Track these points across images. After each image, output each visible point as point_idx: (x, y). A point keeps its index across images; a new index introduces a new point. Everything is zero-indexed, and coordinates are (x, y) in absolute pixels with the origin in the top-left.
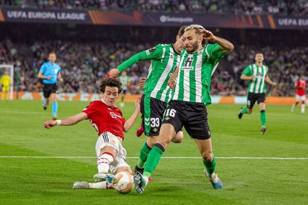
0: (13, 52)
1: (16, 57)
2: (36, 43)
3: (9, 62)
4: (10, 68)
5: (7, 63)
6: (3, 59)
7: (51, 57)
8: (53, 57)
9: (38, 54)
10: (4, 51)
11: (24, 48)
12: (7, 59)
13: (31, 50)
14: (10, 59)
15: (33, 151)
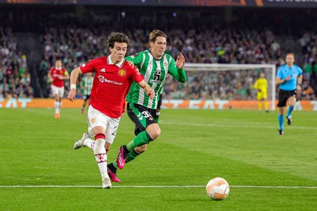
0: (275, 46)
1: (279, 53)
2: (305, 35)
3: (269, 60)
4: (271, 69)
5: (267, 62)
6: (262, 56)
7: (289, 59)
8: (291, 59)
9: (309, 49)
10: (263, 46)
11: (290, 42)
12: (267, 56)
13: (299, 44)
14: (270, 57)
15: (306, 180)
